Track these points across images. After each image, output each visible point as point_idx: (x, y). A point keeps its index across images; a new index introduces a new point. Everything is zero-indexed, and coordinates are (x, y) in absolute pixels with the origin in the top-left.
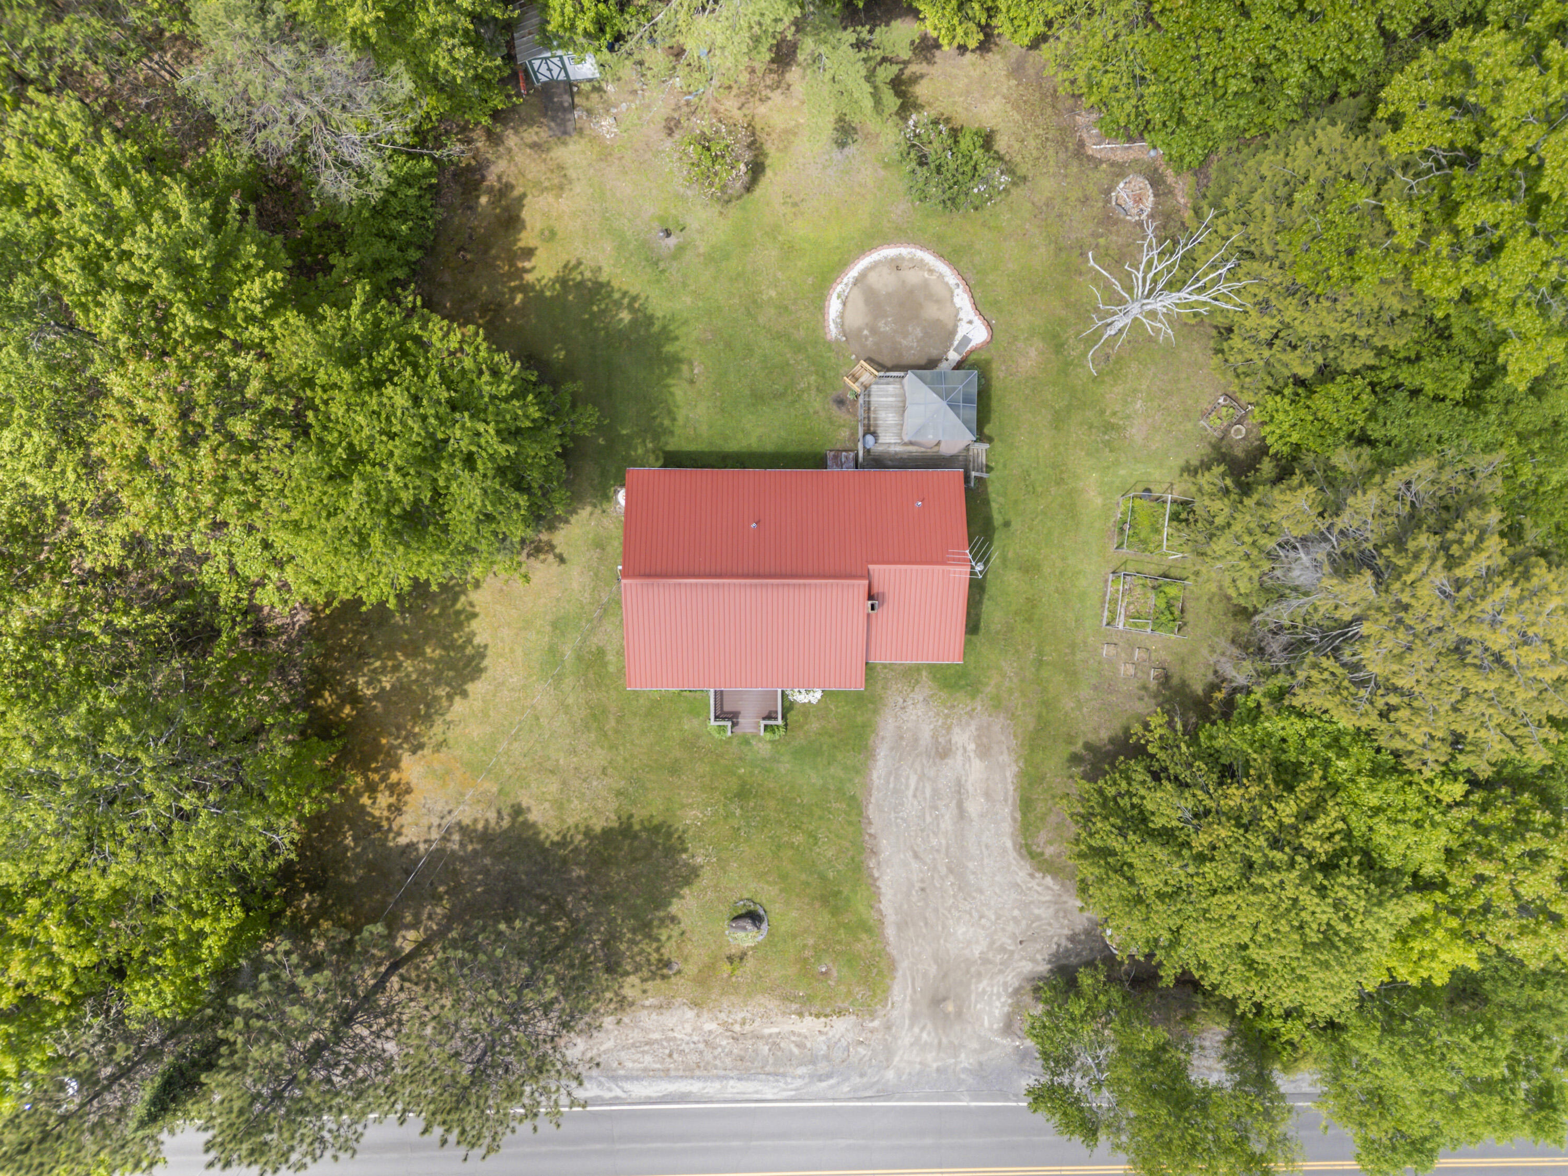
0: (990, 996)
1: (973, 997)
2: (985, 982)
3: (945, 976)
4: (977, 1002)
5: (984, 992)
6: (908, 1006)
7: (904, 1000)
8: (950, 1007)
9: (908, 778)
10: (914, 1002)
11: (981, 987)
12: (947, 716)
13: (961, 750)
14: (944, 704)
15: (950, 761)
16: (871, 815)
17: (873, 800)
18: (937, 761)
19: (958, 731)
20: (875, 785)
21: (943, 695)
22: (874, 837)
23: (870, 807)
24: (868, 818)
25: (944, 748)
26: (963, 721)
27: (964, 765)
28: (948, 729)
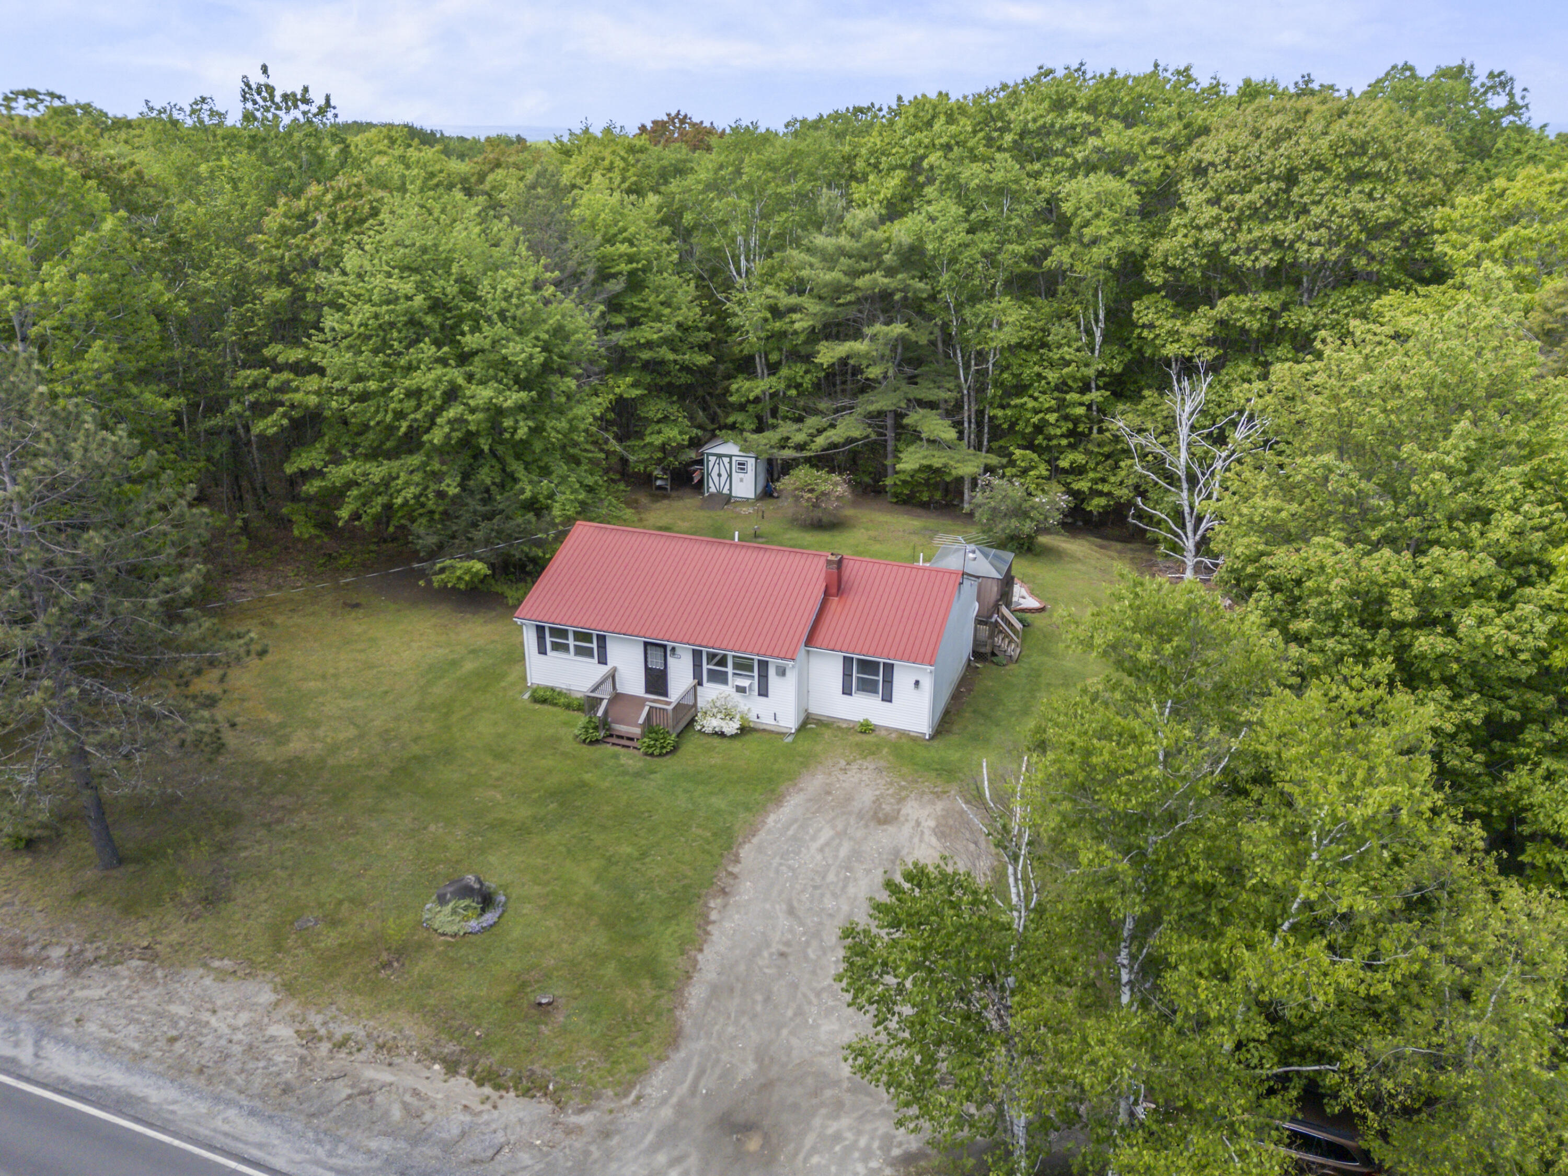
0: (848, 1150)
1: (810, 1140)
2: (845, 1122)
3: (767, 1086)
4: (814, 1150)
5: (837, 1137)
6: (667, 1113)
7: (664, 1101)
8: (753, 1144)
9: (819, 830)
10: (682, 1109)
11: (833, 1127)
12: (903, 788)
13: (913, 823)
14: (903, 777)
15: (891, 829)
16: (742, 853)
17: (755, 840)
18: (872, 824)
19: (915, 804)
20: (766, 827)
21: (905, 770)
22: (734, 876)
23: (747, 846)
24: (737, 855)
25: (886, 815)
26: (926, 798)
27: (911, 838)
28: (901, 800)
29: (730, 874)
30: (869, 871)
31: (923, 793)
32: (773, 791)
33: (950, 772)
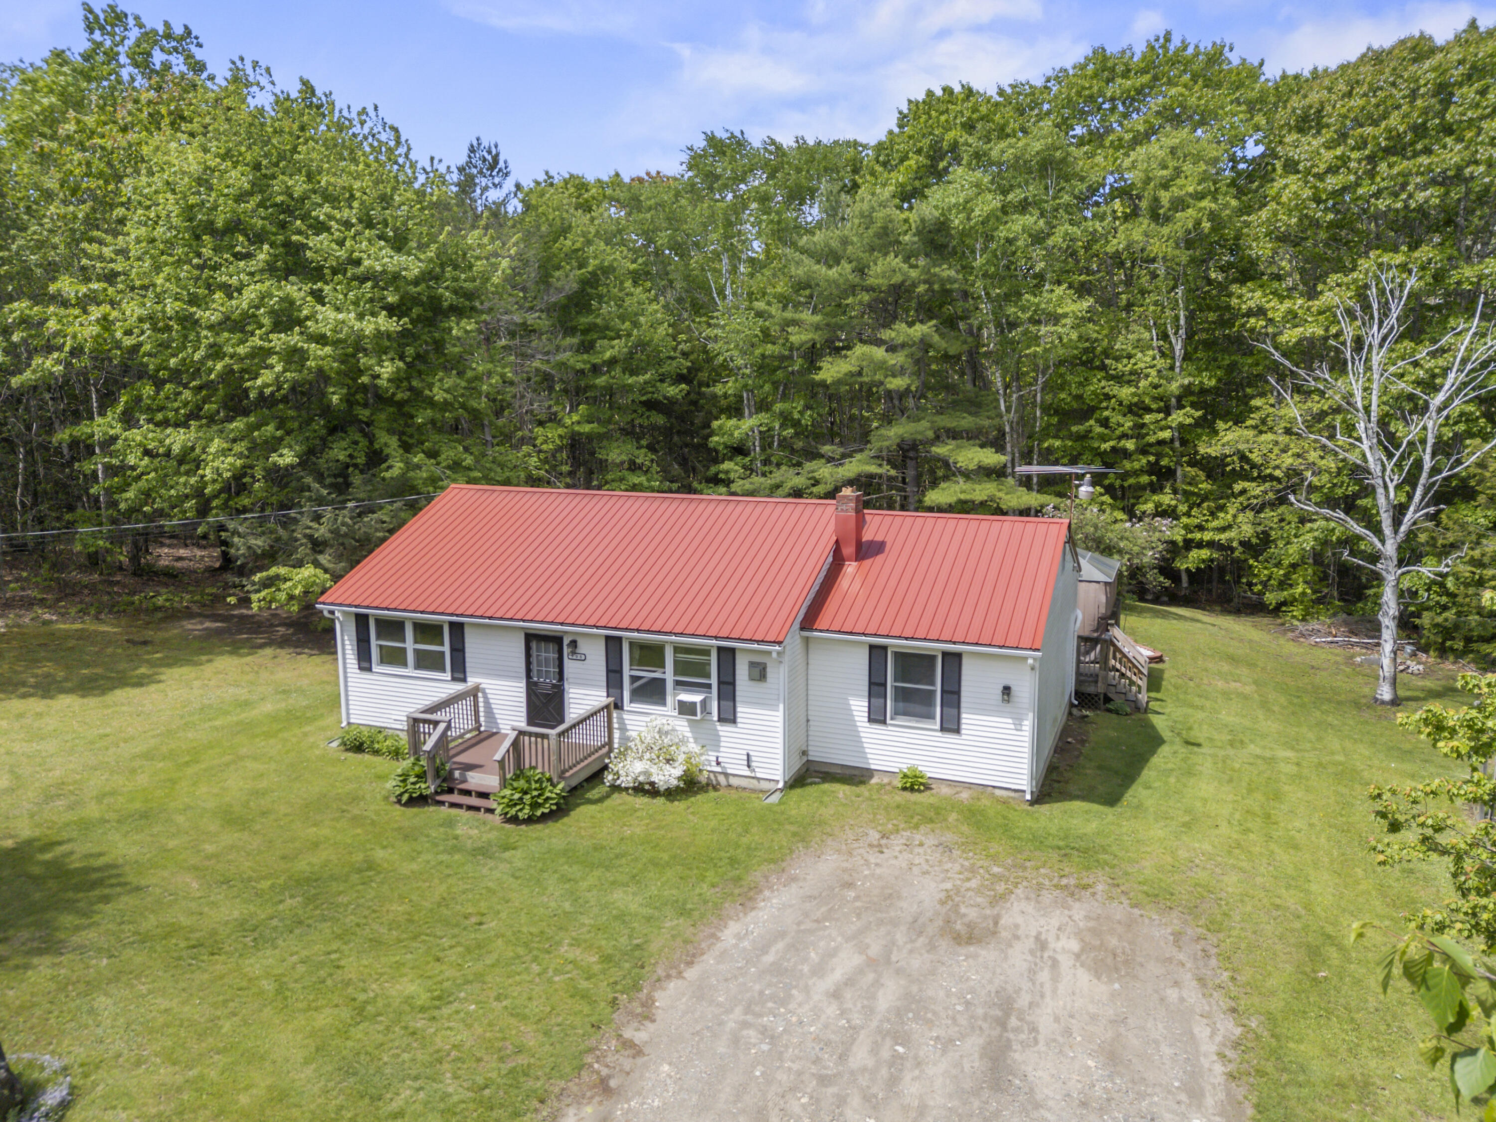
9: (832, 954)
12: (999, 878)
13: (1030, 943)
14: (994, 858)
15: (987, 954)
16: (662, 999)
17: (691, 974)
18: (944, 944)
19: (1029, 908)
20: (719, 946)
21: (995, 847)
22: (635, 1050)
23: (672, 985)
24: (648, 1003)
25: (970, 926)
26: (1047, 897)
27: (1032, 972)
28: (998, 899)
29: (628, 1044)
30: (947, 1044)
31: (1040, 887)
32: (737, 880)
33: (1084, 852)
